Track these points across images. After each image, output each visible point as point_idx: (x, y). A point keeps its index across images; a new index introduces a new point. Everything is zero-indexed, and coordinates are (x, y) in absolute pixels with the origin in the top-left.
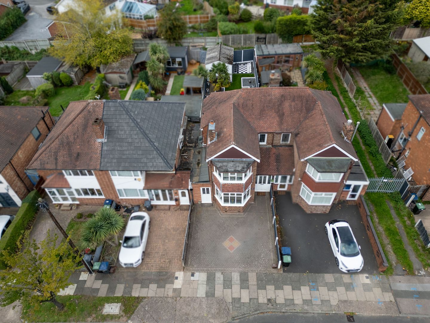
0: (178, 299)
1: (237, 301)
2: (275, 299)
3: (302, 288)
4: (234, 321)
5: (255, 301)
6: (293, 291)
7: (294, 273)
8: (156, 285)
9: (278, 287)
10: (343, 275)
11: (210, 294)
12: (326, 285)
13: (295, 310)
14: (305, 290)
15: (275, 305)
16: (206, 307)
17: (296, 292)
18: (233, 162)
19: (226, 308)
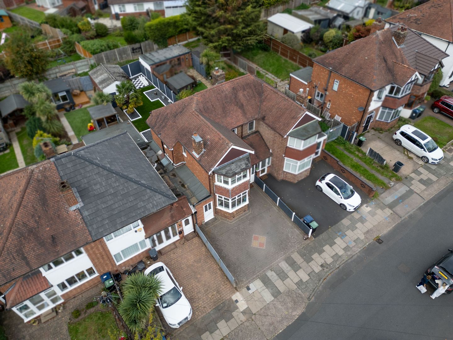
0: (253, 317)
1: (300, 283)
2: (325, 262)
3: (336, 241)
4: (311, 300)
5: (313, 273)
6: (332, 247)
7: (322, 234)
8: (223, 321)
9: (321, 252)
10: (352, 214)
11: (276, 293)
12: (348, 228)
13: (343, 260)
14: (338, 241)
15: (329, 267)
16: (282, 306)
17: (335, 247)
18: (233, 163)
19: (297, 294)
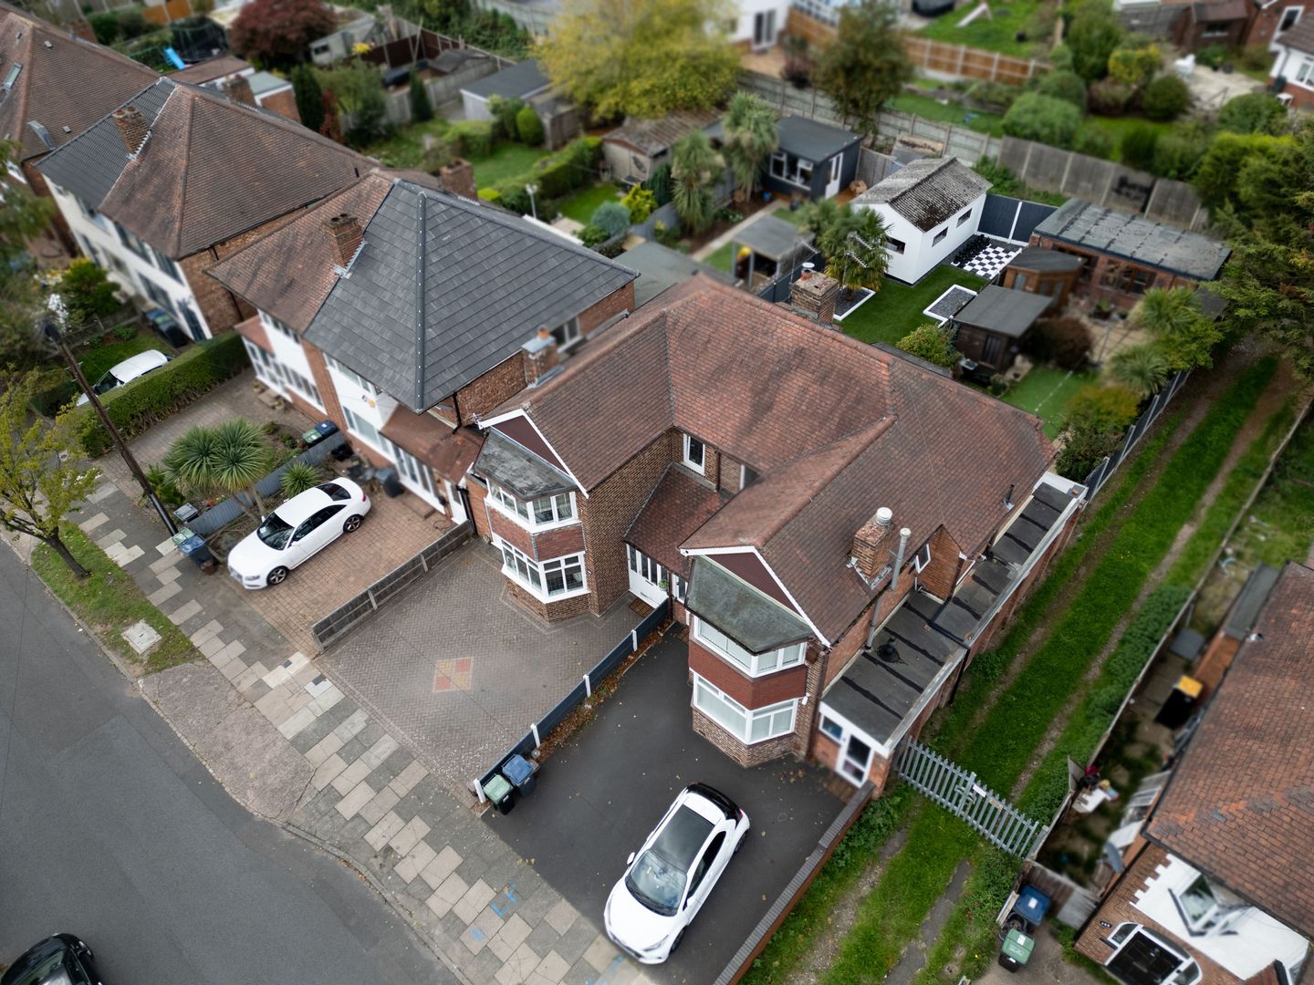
0: (247, 705)
2: (402, 858)
3: (480, 885)
4: (284, 832)
6: (455, 875)
7: (501, 838)
8: (244, 649)
10: (600, 938)
11: (302, 743)
12: (537, 925)
13: (411, 914)
14: (481, 893)
15: (385, 870)
16: (270, 761)
19: (299, 794)
